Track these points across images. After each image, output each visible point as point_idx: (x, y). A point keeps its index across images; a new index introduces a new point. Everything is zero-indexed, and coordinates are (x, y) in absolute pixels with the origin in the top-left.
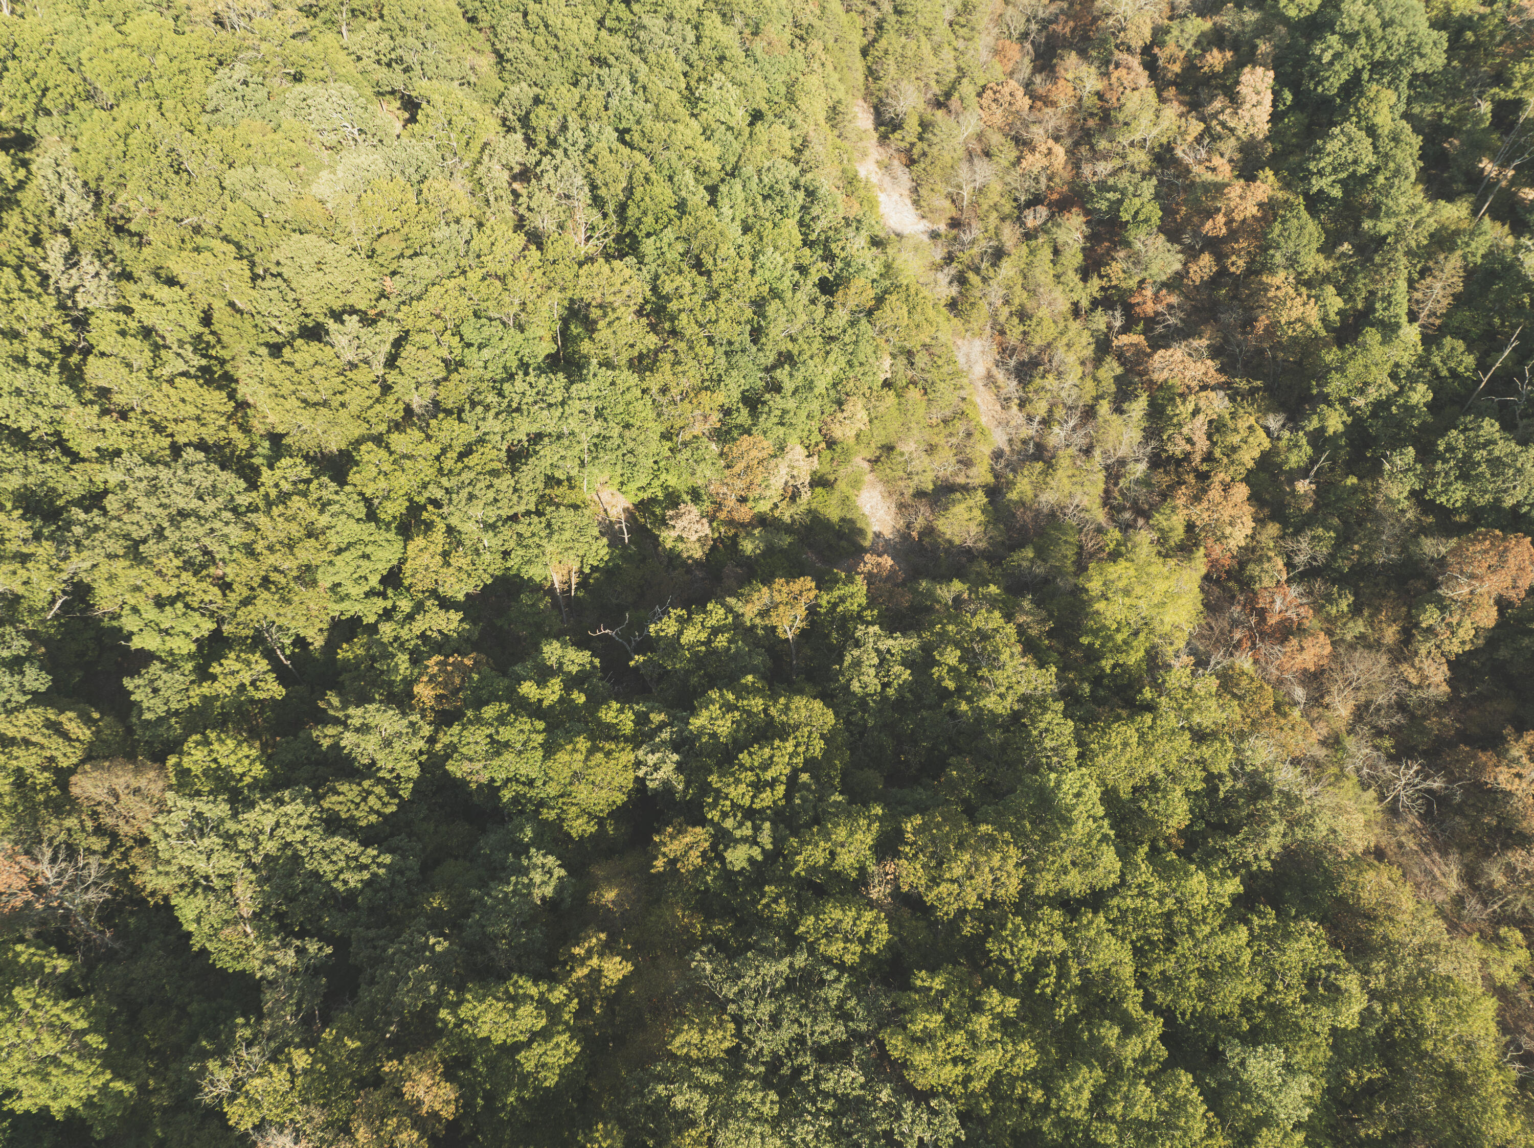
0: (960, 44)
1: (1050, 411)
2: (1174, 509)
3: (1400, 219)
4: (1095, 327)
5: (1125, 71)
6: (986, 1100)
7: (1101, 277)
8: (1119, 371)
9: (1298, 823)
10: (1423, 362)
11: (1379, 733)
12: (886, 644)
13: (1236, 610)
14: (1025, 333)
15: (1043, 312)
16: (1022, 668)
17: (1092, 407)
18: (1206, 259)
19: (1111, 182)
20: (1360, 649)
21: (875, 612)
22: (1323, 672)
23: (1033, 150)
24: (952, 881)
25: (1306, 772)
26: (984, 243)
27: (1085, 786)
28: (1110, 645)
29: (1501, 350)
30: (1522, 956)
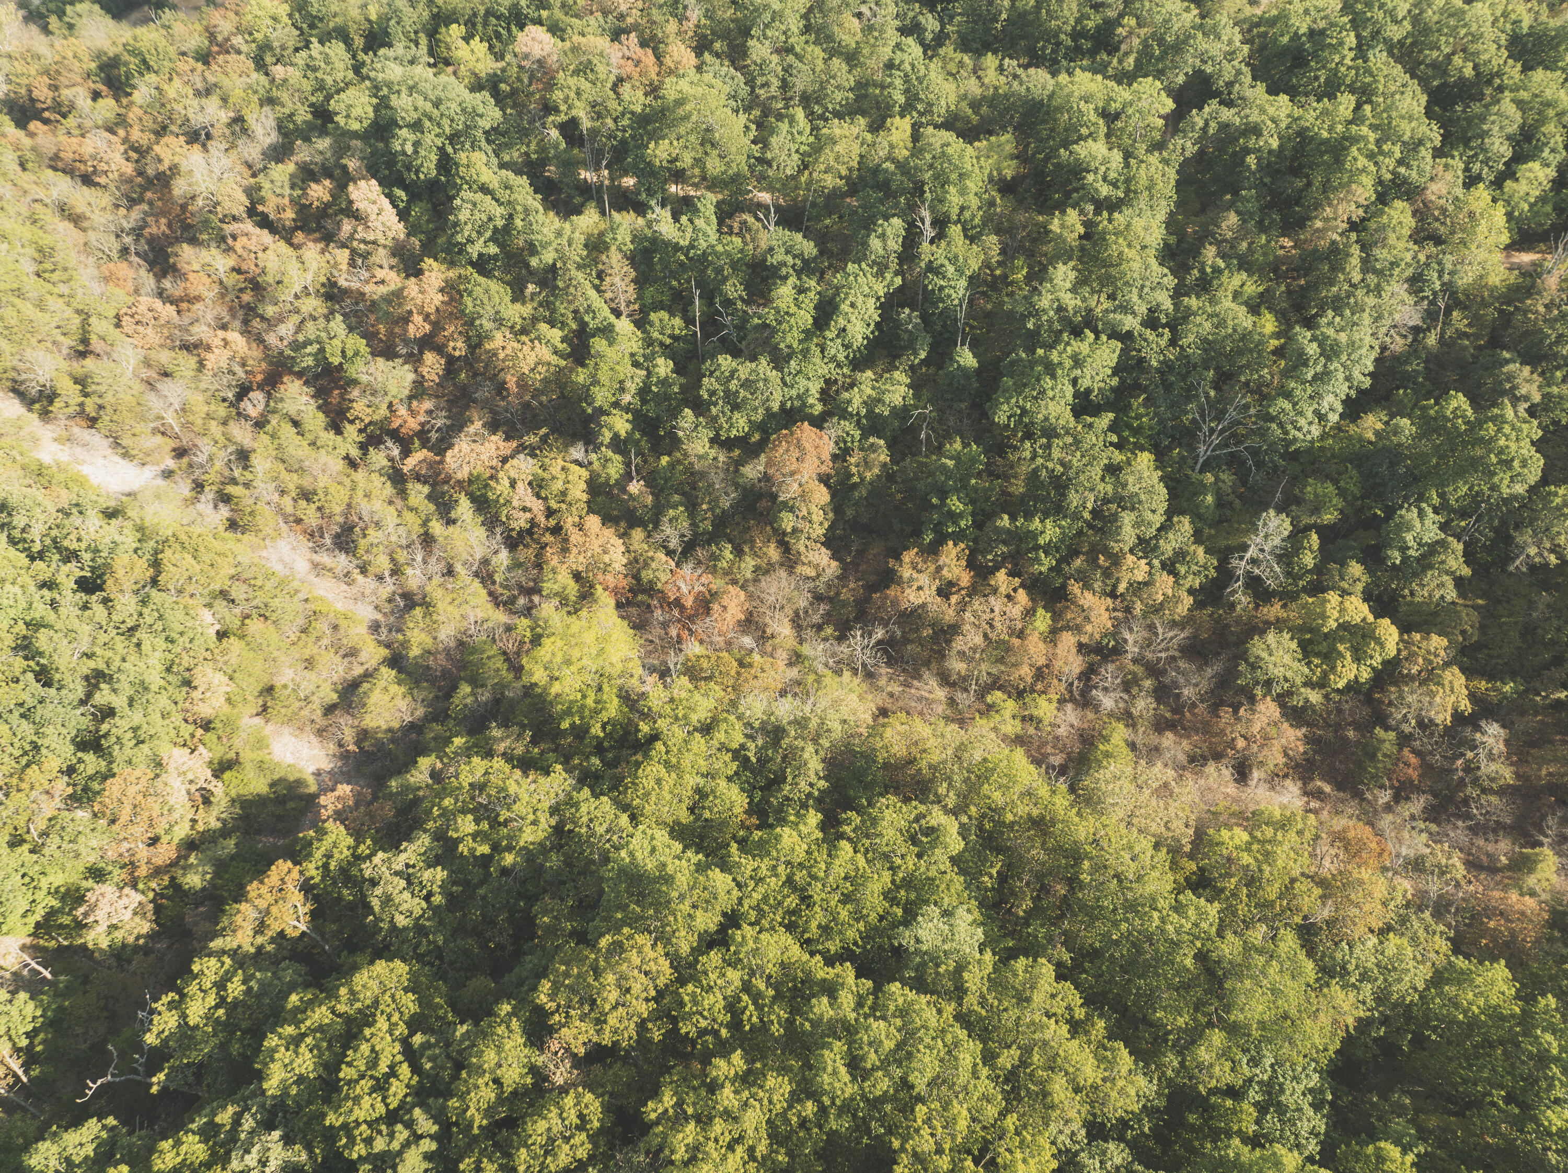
0: (63, 289)
1: (393, 560)
2: (554, 571)
3: (554, 245)
4: (378, 467)
5: (245, 239)
6: (777, 1152)
7: (352, 422)
8: (426, 490)
9: (819, 736)
10: (649, 342)
11: (819, 628)
12: (400, 861)
13: (658, 613)
14: (319, 509)
15: (323, 481)
16: (533, 786)
17: (426, 533)
18: (430, 357)
19: (301, 338)
20: (762, 578)
21: (369, 842)
22: (751, 614)
23: (208, 348)
24: (615, 1008)
25: (796, 695)
26: (222, 454)
27: (653, 838)
28: (587, 713)
29: (692, 303)
30: (1010, 706)
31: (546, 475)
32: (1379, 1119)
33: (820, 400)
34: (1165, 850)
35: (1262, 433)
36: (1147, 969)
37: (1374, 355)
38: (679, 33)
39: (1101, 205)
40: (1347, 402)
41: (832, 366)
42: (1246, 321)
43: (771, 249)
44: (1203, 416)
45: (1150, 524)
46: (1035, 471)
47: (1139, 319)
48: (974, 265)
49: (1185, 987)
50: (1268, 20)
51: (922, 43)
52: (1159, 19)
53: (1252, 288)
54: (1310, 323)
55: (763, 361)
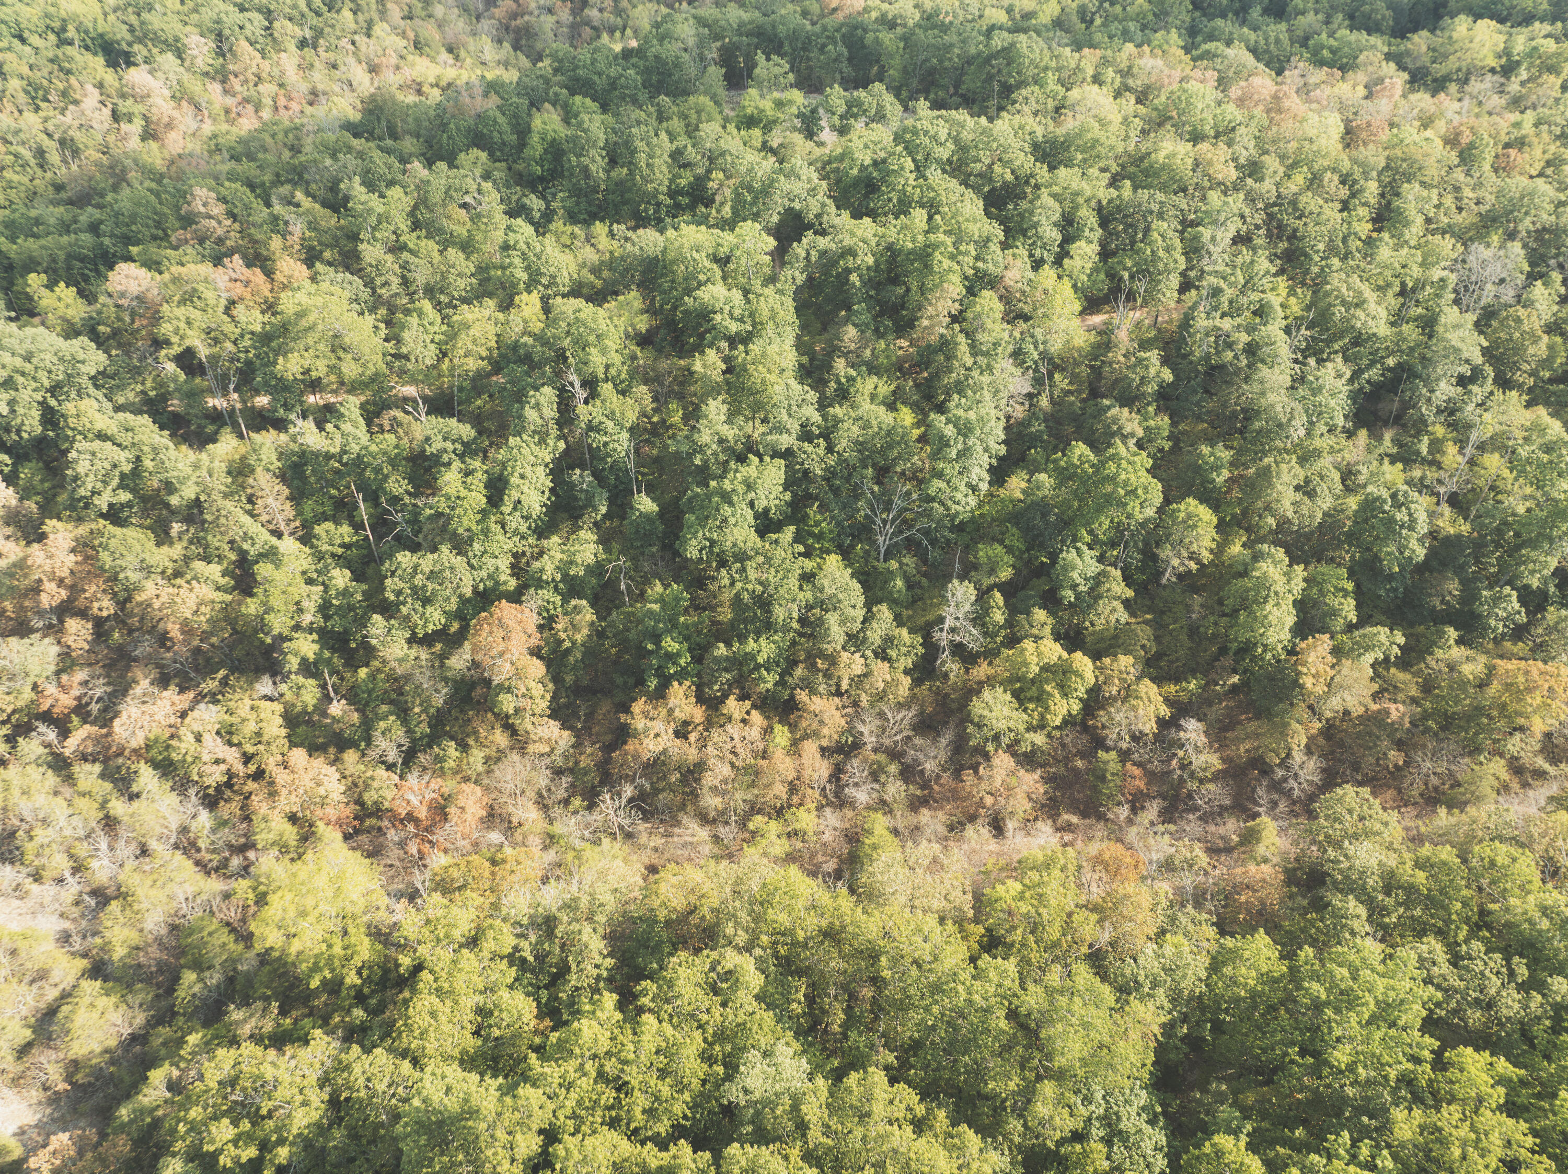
1: (71, 856)
2: (265, 820)
3: (193, 479)
4: (33, 757)
8: (97, 768)
9: (593, 913)
11: (566, 802)
13: (392, 835)
16: (293, 1063)
17: (107, 817)
18: (73, 625)
20: (495, 768)
22: (492, 807)
25: (558, 877)
27: (444, 1077)
28: (337, 963)
29: (356, 507)
30: (774, 827)
31: (233, 720)
32: (1207, 1113)
33: (512, 575)
34: (950, 922)
35: (928, 513)
36: (968, 1045)
37: (1002, 424)
38: (285, 248)
39: (733, 341)
40: (991, 470)
41: (516, 539)
42: (888, 418)
43: (427, 439)
44: (873, 510)
45: (854, 620)
46: (737, 595)
47: (794, 435)
48: (632, 417)
49: (1007, 1048)
50: (836, 158)
51: (532, 223)
52: (743, 169)
53: (885, 389)
54: (941, 409)
55: (445, 549)
